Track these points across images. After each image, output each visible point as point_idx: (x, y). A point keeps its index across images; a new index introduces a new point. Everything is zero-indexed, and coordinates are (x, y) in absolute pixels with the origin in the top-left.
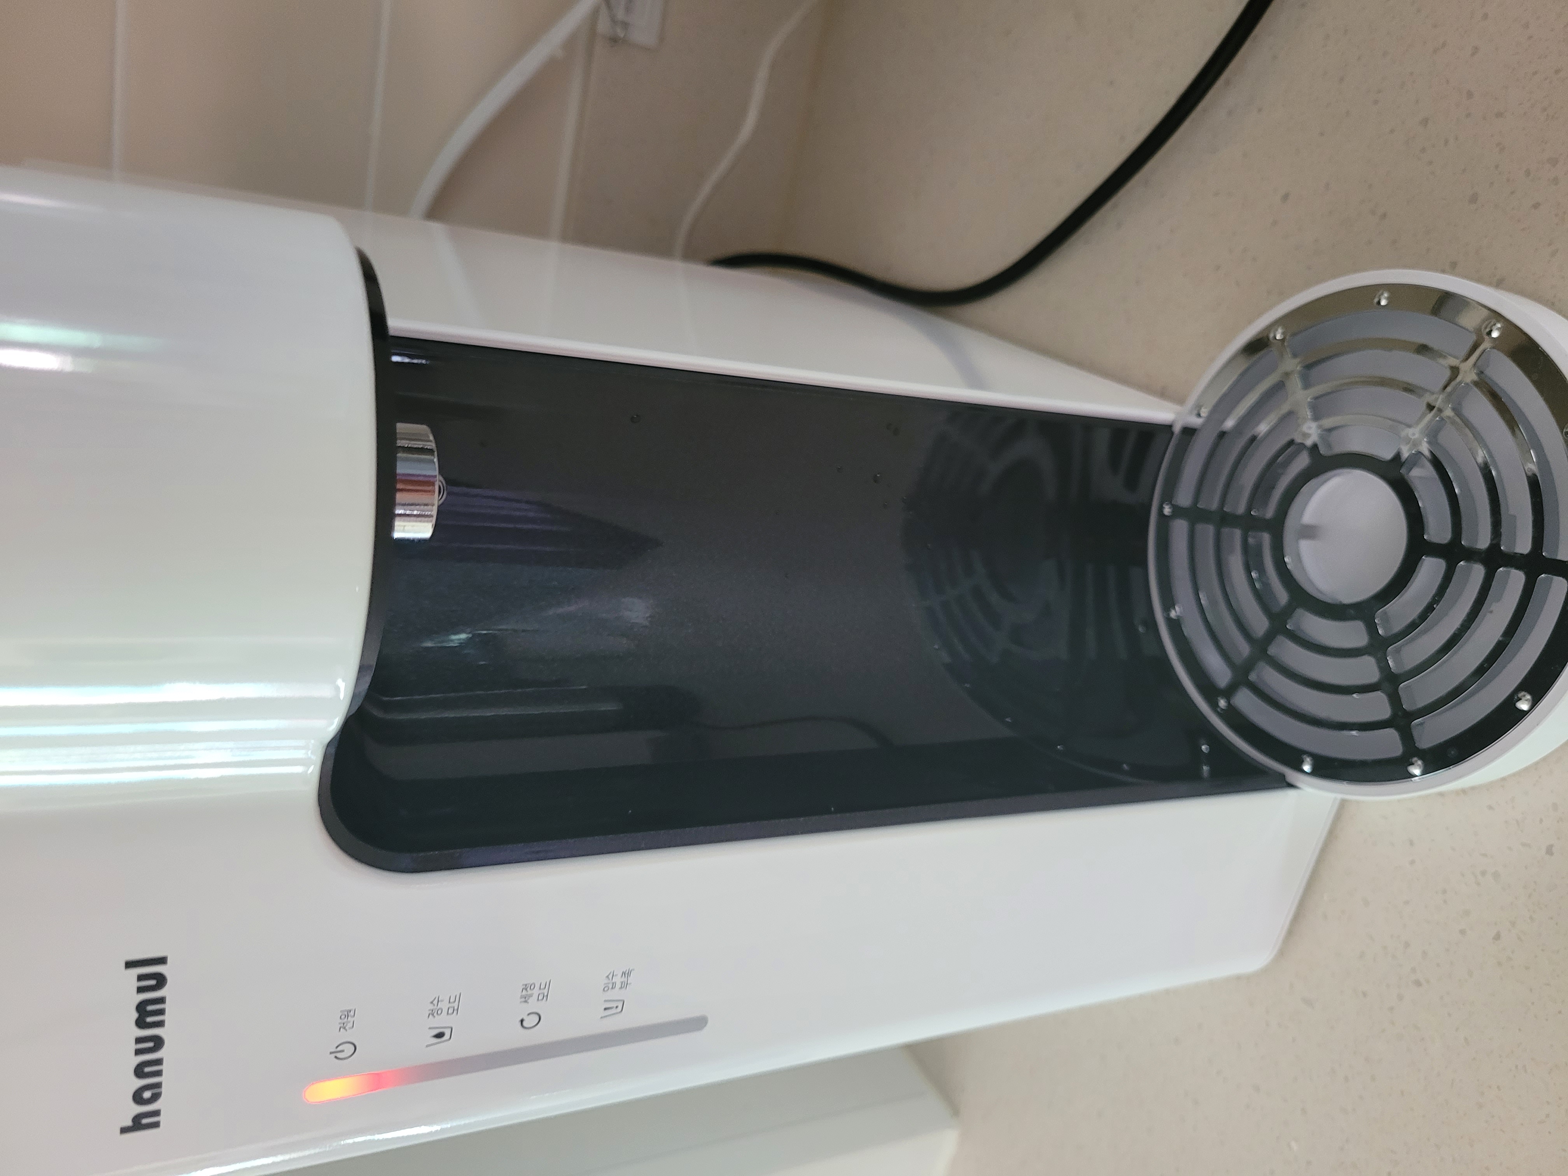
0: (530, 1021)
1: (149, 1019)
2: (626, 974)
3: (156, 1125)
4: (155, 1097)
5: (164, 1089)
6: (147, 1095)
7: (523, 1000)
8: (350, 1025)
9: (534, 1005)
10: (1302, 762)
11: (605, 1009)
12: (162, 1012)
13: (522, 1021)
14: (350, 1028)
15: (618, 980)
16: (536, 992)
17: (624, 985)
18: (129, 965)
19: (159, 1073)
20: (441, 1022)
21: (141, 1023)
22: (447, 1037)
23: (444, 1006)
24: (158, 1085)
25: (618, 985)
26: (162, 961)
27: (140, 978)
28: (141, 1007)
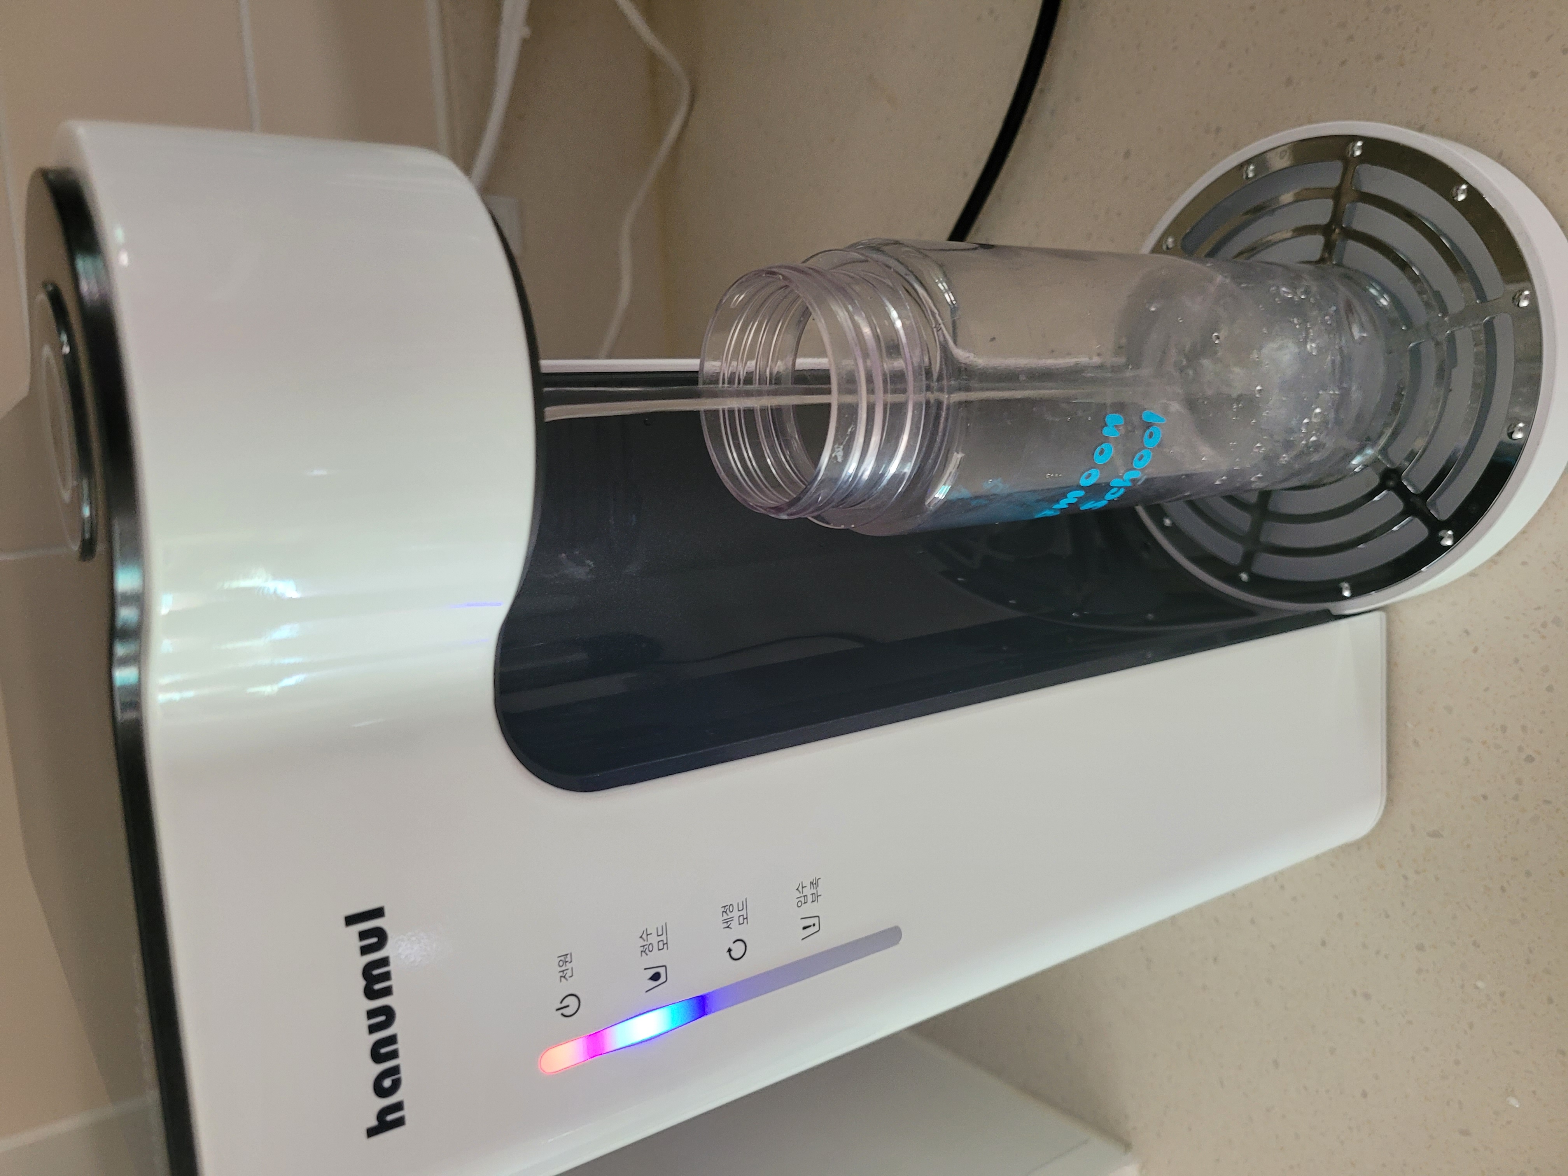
0: (737, 953)
1: (377, 987)
2: (814, 884)
3: (400, 1122)
4: (396, 1085)
5: (404, 1074)
6: (387, 1083)
7: (726, 925)
8: (569, 974)
9: (737, 931)
10: (1340, 591)
11: (804, 928)
12: (387, 976)
13: (730, 950)
14: (570, 977)
15: (808, 892)
16: (736, 914)
17: (816, 897)
18: (350, 920)
19: (394, 1055)
20: (655, 959)
21: (370, 993)
22: (663, 979)
23: (654, 939)
24: (395, 1070)
25: (810, 899)
26: (378, 913)
27: (363, 935)
28: (367, 971)
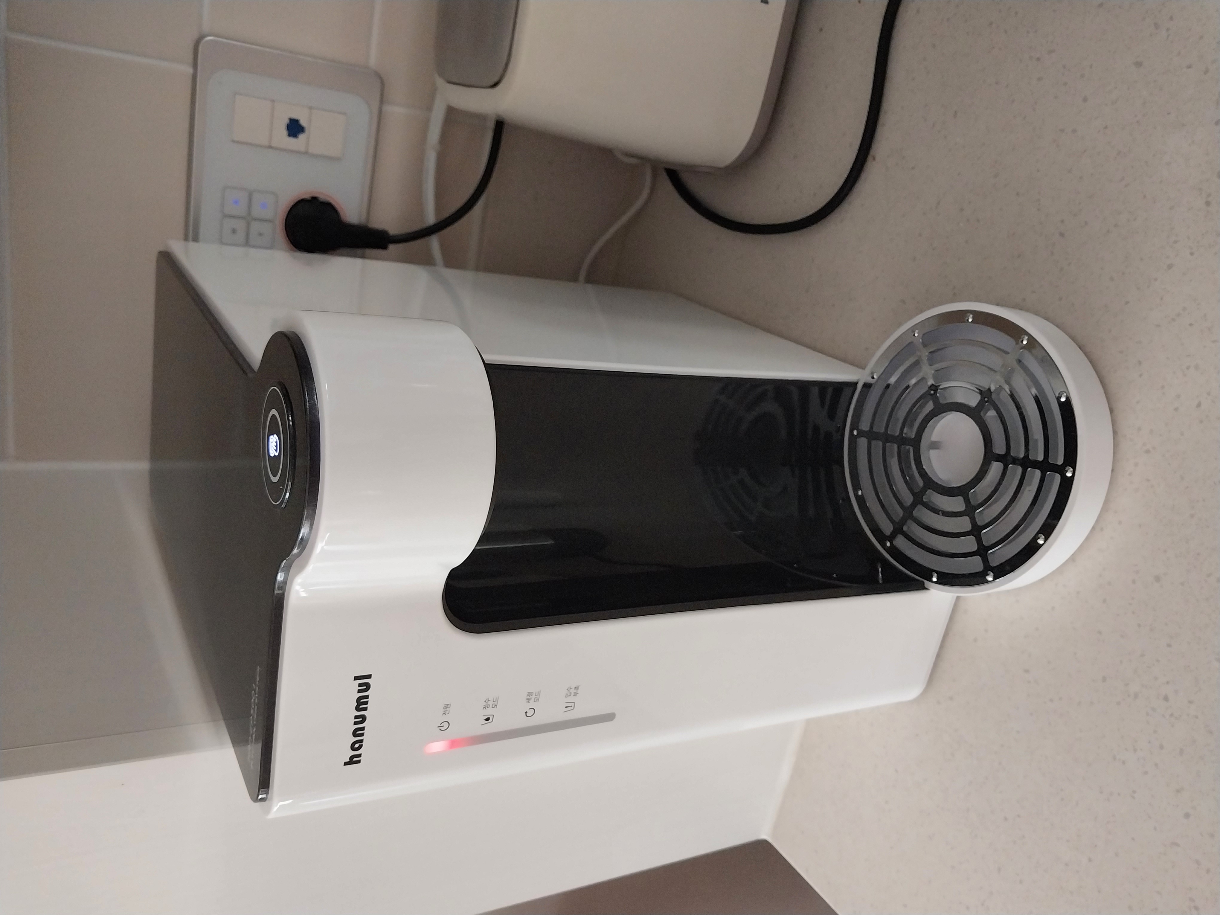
0: (530, 713)
1: (361, 707)
2: (576, 688)
3: (359, 762)
4: (360, 747)
6: (357, 746)
7: (527, 701)
8: (447, 712)
9: (532, 704)
10: (932, 576)
11: (566, 707)
12: (366, 703)
13: (526, 712)
15: (573, 691)
16: (533, 697)
17: (576, 694)
18: (356, 678)
19: (362, 735)
20: (489, 712)
21: (358, 709)
22: (491, 720)
23: (491, 703)
24: (362, 741)
25: (573, 694)
26: (369, 677)
27: (360, 685)
28: (359, 699)
